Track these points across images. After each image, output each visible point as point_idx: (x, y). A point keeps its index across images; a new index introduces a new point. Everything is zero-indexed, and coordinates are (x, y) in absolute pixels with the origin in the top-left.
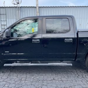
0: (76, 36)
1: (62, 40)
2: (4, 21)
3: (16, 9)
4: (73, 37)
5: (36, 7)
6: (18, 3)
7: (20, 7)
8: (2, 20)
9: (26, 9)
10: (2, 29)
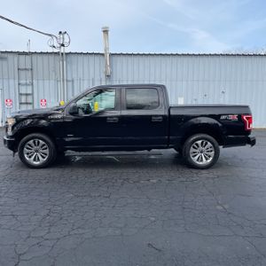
0: (167, 113)
1: (149, 118)
2: (26, 84)
3: (57, 57)
4: (163, 113)
5: (103, 55)
6: (63, 45)
7: (67, 54)
8: (23, 82)
9: (80, 57)
10: (21, 103)
